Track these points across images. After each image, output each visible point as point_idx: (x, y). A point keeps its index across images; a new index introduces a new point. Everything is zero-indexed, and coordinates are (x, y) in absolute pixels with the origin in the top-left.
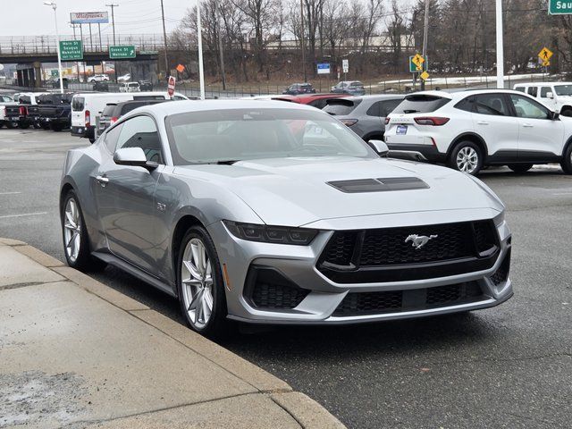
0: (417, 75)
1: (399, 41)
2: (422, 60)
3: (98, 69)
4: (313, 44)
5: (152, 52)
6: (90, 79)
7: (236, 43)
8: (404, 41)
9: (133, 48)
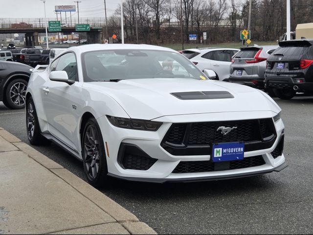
0: (244, 41)
1: (235, 22)
2: (247, 33)
3: (69, 36)
4: (188, 24)
5: (99, 28)
6: (65, 42)
7: (145, 23)
8: (238, 22)
9: (88, 25)
